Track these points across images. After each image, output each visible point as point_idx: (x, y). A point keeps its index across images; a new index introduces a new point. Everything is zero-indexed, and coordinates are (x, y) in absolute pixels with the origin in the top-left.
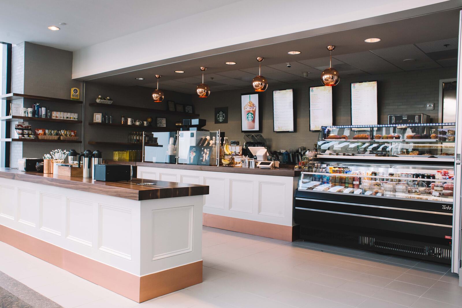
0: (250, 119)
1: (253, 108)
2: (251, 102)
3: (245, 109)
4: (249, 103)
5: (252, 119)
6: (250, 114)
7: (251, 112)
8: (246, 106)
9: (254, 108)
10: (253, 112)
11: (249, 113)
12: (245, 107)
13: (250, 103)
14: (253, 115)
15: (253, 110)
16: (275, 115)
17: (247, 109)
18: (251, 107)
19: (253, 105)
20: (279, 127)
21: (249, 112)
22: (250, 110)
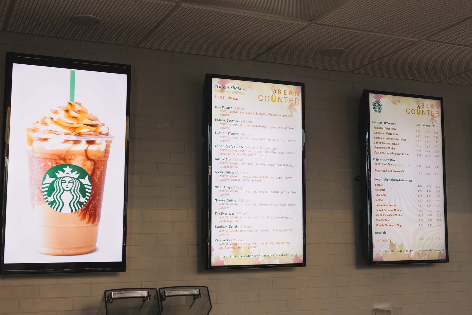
0: (67, 197)
1: (90, 143)
2: (78, 108)
3: (37, 144)
4: (62, 114)
5: (83, 200)
6: (68, 170)
7: (78, 162)
8: (42, 128)
9: (98, 140)
10: (89, 164)
11: (61, 168)
12: (34, 131)
13: (72, 113)
14: (86, 181)
15: (89, 154)
16: (216, 187)
17: (45, 142)
18: (79, 134)
19: (94, 129)
20: (235, 247)
21: (62, 162)
22: (68, 152)
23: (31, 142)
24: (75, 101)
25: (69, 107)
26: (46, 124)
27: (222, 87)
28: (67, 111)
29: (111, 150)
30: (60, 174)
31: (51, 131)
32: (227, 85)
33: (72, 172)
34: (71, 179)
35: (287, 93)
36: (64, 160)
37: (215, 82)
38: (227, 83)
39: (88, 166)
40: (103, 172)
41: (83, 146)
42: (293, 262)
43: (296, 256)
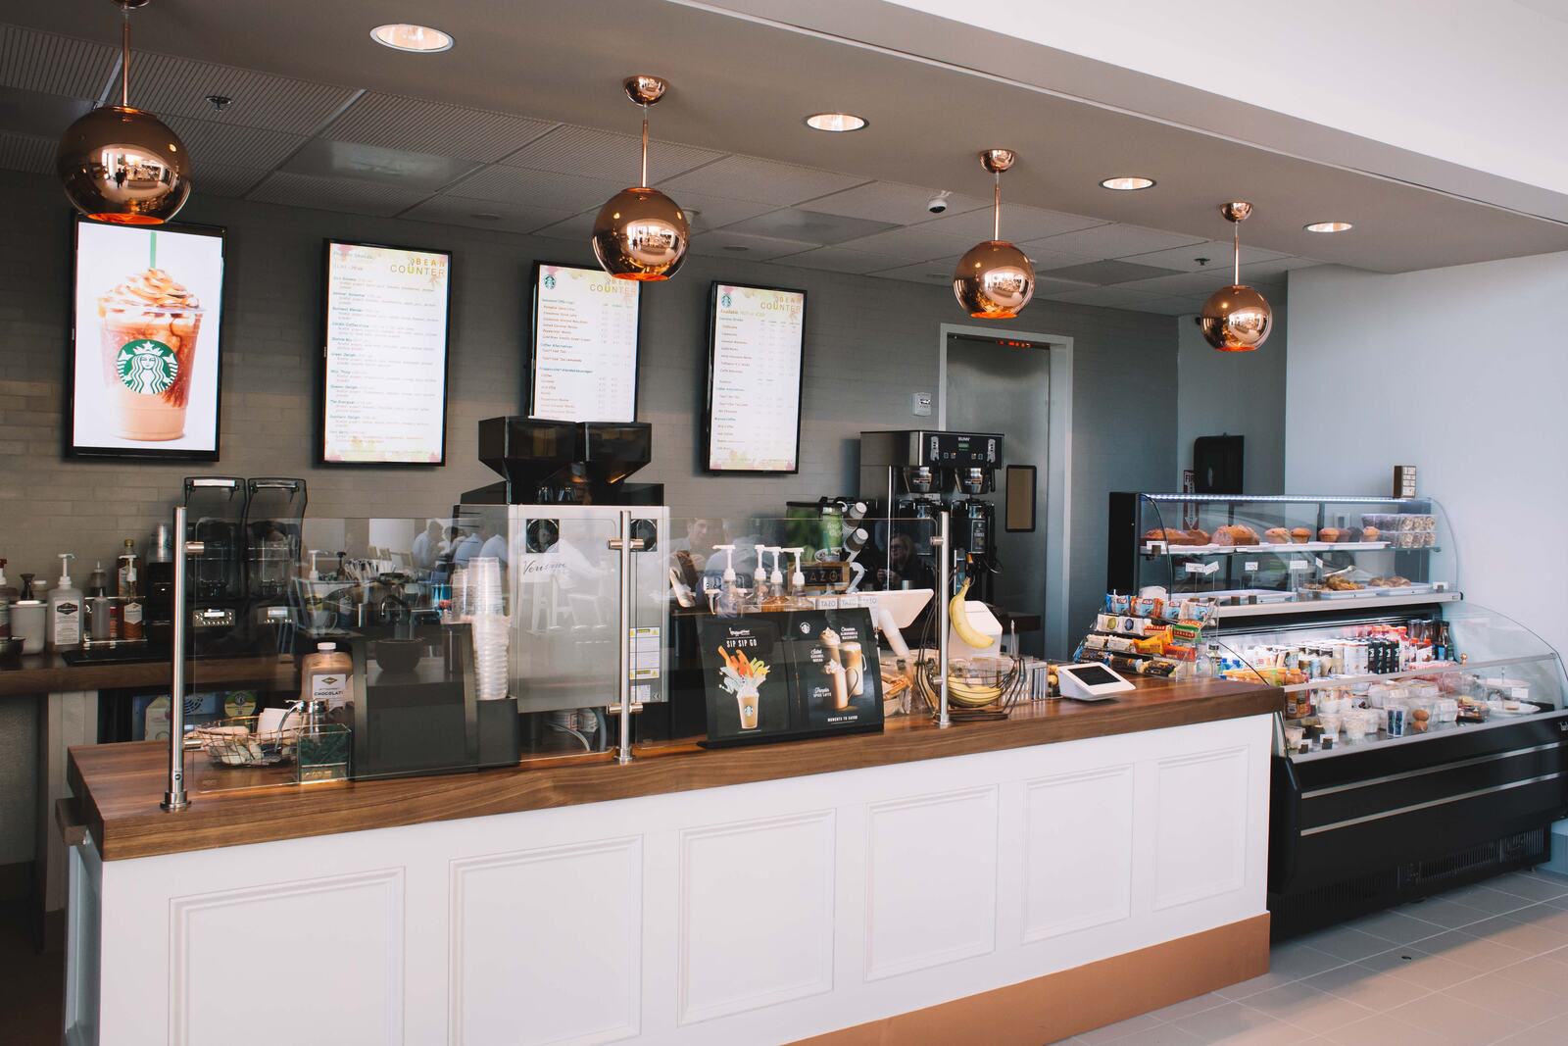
0: (147, 377)
1: (176, 316)
2: (160, 275)
3: (110, 315)
4: (141, 284)
5: (167, 380)
6: (148, 346)
7: (161, 337)
8: (117, 297)
9: (185, 313)
10: (174, 340)
11: (140, 343)
12: (107, 300)
13: (154, 282)
14: (171, 359)
15: (174, 329)
16: (333, 371)
17: (120, 314)
18: (162, 306)
19: (180, 300)
20: (355, 440)
21: (141, 337)
22: (148, 326)
23: (103, 313)
24: (158, 266)
25: (149, 275)
26: (121, 293)
27: (344, 255)
28: (147, 279)
29: (201, 325)
30: (139, 350)
31: (127, 302)
32: (350, 252)
33: (153, 348)
34: (151, 356)
35: (429, 263)
36: (144, 334)
37: (335, 248)
38: (350, 250)
39: (174, 343)
40: (192, 350)
41: (167, 319)
42: (428, 461)
43: (433, 454)
